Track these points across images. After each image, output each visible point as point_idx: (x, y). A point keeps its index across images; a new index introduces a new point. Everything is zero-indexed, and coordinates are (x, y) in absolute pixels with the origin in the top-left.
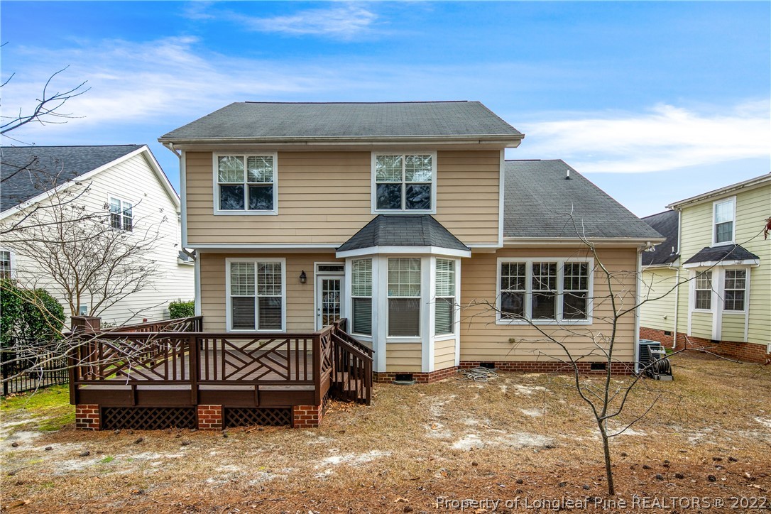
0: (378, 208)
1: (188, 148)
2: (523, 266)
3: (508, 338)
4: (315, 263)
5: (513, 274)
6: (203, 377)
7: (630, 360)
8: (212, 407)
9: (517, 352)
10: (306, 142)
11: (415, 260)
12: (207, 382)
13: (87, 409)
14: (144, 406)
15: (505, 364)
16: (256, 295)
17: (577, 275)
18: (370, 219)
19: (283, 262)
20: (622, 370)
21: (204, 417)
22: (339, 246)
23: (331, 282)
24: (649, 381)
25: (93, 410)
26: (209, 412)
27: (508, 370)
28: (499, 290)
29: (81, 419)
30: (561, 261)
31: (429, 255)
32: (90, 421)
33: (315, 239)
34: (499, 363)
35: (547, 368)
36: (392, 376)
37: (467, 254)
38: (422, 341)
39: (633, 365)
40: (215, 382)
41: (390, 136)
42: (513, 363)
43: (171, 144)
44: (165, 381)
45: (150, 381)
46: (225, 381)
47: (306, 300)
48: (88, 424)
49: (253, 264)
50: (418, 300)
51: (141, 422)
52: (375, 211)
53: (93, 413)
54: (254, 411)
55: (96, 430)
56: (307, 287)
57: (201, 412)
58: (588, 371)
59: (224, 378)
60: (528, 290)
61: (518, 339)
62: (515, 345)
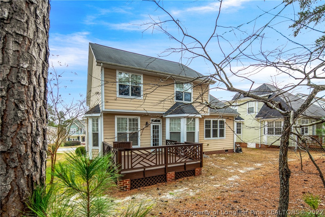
0: (176, 100)
1: (106, 66)
2: (210, 121)
3: (207, 144)
4: (151, 119)
5: (208, 124)
6: (169, 162)
7: (232, 148)
8: (172, 173)
9: (209, 148)
12: (170, 164)
13: (125, 182)
14: (147, 177)
16: (128, 132)
17: (222, 124)
18: (174, 103)
19: (139, 118)
20: (232, 151)
21: (169, 177)
22: (164, 113)
23: (156, 126)
24: (237, 154)
25: (127, 182)
26: (170, 175)
28: (205, 129)
29: (122, 187)
30: (218, 120)
32: (126, 187)
33: (156, 110)
39: (233, 149)
40: (173, 163)
43: (102, 64)
44: (156, 165)
45: (151, 166)
46: (176, 163)
47: (147, 133)
48: (125, 188)
49: (127, 119)
50: (194, 132)
51: (146, 184)
53: (128, 183)
54: (184, 172)
55: (128, 190)
56: (148, 128)
57: (168, 175)
58: (225, 152)
59: (175, 161)
60: (212, 129)
61: (210, 144)
62: (209, 146)
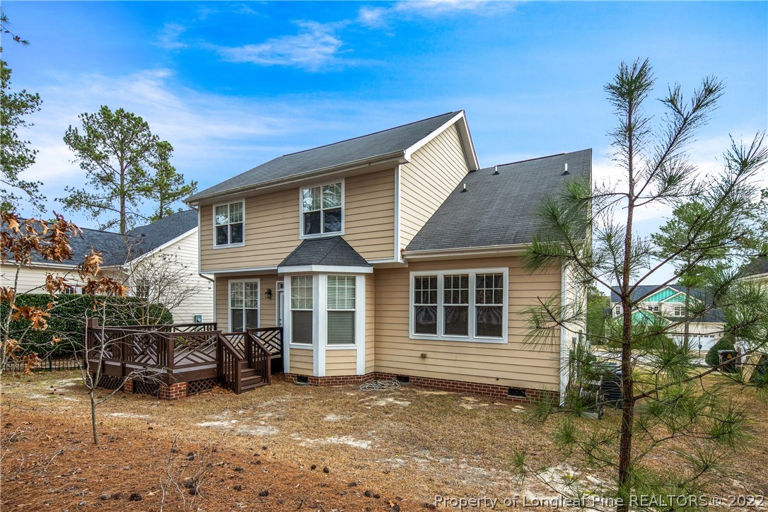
0: (305, 234)
2: (434, 280)
3: (420, 353)
4: (277, 282)
5: (425, 288)
7: (552, 389)
9: (430, 368)
10: (254, 188)
11: (307, 277)
15: (419, 379)
16: (244, 308)
17: (490, 287)
18: (299, 243)
19: (258, 281)
26: (128, 382)
27: (420, 386)
28: (413, 304)
30: (472, 273)
31: (318, 273)
34: (414, 378)
35: (460, 387)
36: (294, 377)
37: (369, 270)
38: (314, 348)
39: (558, 394)
41: (302, 173)
42: (426, 379)
47: (271, 312)
49: (243, 284)
50: (311, 312)
52: (302, 236)
56: (272, 302)
58: (504, 396)
60: (441, 305)
61: (429, 355)
62: (428, 361)
